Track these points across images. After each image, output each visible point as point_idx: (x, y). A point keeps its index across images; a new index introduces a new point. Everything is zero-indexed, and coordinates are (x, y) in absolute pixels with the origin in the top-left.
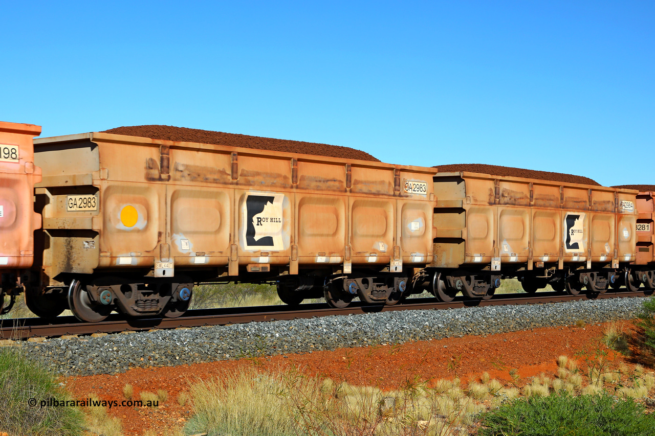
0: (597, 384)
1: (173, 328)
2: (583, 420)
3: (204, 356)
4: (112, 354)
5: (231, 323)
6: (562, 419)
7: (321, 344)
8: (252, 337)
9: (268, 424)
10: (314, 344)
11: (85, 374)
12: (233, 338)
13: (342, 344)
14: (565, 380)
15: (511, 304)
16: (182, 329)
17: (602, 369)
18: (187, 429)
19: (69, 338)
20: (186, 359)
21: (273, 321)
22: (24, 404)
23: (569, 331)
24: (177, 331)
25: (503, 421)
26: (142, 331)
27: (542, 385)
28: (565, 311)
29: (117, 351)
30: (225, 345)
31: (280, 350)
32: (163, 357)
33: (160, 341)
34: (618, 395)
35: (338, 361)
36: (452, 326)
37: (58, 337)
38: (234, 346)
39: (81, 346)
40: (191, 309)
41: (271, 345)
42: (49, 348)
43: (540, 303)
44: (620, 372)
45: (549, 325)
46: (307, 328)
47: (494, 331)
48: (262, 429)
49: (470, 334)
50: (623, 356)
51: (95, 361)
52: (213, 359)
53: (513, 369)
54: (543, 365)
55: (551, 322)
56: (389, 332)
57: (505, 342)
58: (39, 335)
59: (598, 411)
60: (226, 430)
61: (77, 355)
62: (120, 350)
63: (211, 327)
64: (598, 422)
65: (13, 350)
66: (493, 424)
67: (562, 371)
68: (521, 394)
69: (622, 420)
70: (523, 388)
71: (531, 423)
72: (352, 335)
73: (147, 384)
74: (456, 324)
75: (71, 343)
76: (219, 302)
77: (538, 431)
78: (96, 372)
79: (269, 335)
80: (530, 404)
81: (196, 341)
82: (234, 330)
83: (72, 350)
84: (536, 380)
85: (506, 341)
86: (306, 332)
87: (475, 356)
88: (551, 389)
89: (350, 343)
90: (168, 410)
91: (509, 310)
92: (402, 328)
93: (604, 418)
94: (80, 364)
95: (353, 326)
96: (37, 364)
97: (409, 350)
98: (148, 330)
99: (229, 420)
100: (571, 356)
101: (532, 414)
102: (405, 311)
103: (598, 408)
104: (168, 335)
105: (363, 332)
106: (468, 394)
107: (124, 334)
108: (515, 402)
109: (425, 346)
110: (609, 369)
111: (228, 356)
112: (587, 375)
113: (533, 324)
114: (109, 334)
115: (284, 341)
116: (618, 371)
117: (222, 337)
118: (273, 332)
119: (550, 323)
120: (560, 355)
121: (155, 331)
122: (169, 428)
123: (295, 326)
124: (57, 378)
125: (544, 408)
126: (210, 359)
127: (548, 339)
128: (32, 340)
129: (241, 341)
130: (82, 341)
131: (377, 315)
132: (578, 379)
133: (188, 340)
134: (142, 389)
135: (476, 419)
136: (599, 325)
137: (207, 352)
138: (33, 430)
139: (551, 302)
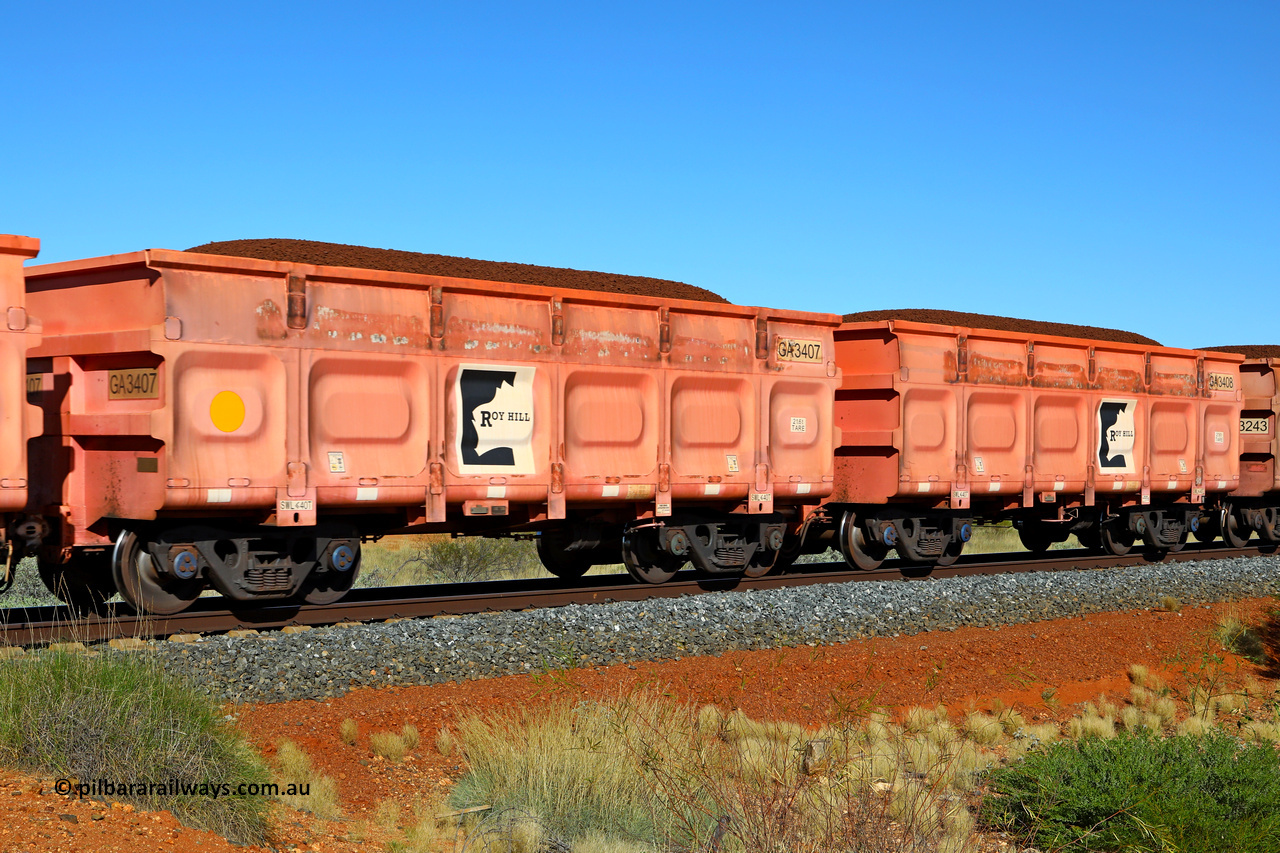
0: (1204, 716)
1: (428, 617)
2: (1180, 784)
3: (483, 666)
4: (319, 663)
5: (532, 607)
6: (1140, 780)
7: (697, 644)
8: (572, 632)
9: (600, 790)
10: (684, 644)
11: (271, 699)
12: (537, 633)
13: (735, 644)
14: (1145, 709)
15: (1044, 570)
16: (444, 618)
17: (1214, 689)
18: (456, 799)
19: (241, 634)
20: (453, 671)
21: (609, 602)
22: (163, 753)
23: (1152, 618)
24: (435, 621)
25: (1031, 784)
26: (374, 621)
27: (1101, 717)
28: (1143, 582)
29: (329, 658)
30: (522, 646)
31: (622, 654)
32: (411, 669)
33: (404, 639)
34: (1245, 735)
35: (727, 674)
36: (936, 610)
37: (223, 632)
38: (538, 648)
39: (264, 648)
40: (462, 582)
41: (606, 646)
42: (207, 653)
43: (1097, 567)
44: (1247, 694)
45: (1115, 608)
46: (672, 615)
47: (1013, 618)
48: (590, 798)
49: (969, 624)
50: (1253, 665)
51: (289, 675)
52: (501, 672)
53: (1049, 687)
54: (1104, 681)
55: (1119, 602)
56: (820, 622)
57: (1033, 638)
58: (189, 630)
59: (1208, 767)
60: (525, 800)
61: (256, 666)
62: (333, 656)
63: (498, 613)
64: (1207, 787)
65: (142, 656)
66: (1012, 789)
67: (1138, 691)
68: (1062, 734)
69: (1251, 782)
70: (1066, 723)
71: (1083, 787)
72: (753, 627)
73: (383, 717)
74: (943, 607)
75: (246, 643)
76: (511, 569)
77: (1096, 801)
78: (290, 696)
79: (602, 629)
80: (1081, 752)
81: (470, 639)
82: (540, 620)
83: (247, 656)
84: (1090, 707)
85: (1035, 637)
86: (670, 623)
87: (978, 665)
88: (1119, 725)
89: (748, 642)
90: (420, 764)
91: (1041, 581)
92: (845, 615)
93: (1217, 777)
94: (261, 681)
95: (755, 611)
96: (186, 681)
97: (858, 653)
98: (384, 620)
99: (530, 781)
100: (1155, 663)
101: (1084, 770)
102: (850, 584)
103: (1208, 761)
104: (420, 628)
105: (772, 621)
106: (964, 734)
107: (341, 627)
108: (1053, 749)
109: (886, 646)
110: (1227, 688)
111: (527, 666)
112: (1186, 700)
113: (1085, 605)
114: (314, 626)
115: (630, 638)
116: (1243, 692)
117: (518, 632)
118: (610, 622)
119: (1116, 603)
120: (1135, 662)
121: (397, 621)
122: (423, 797)
123: (649, 611)
124: (221, 707)
125: (1106, 760)
126: (496, 671)
127: (1113, 635)
128: (176, 639)
129: (551, 639)
130: (265, 640)
131: (798, 590)
132: (1168, 705)
133: (455, 638)
134: (374, 726)
135: (981, 778)
136: (1208, 607)
137: (490, 659)
138: (178, 801)
139: (1118, 566)
